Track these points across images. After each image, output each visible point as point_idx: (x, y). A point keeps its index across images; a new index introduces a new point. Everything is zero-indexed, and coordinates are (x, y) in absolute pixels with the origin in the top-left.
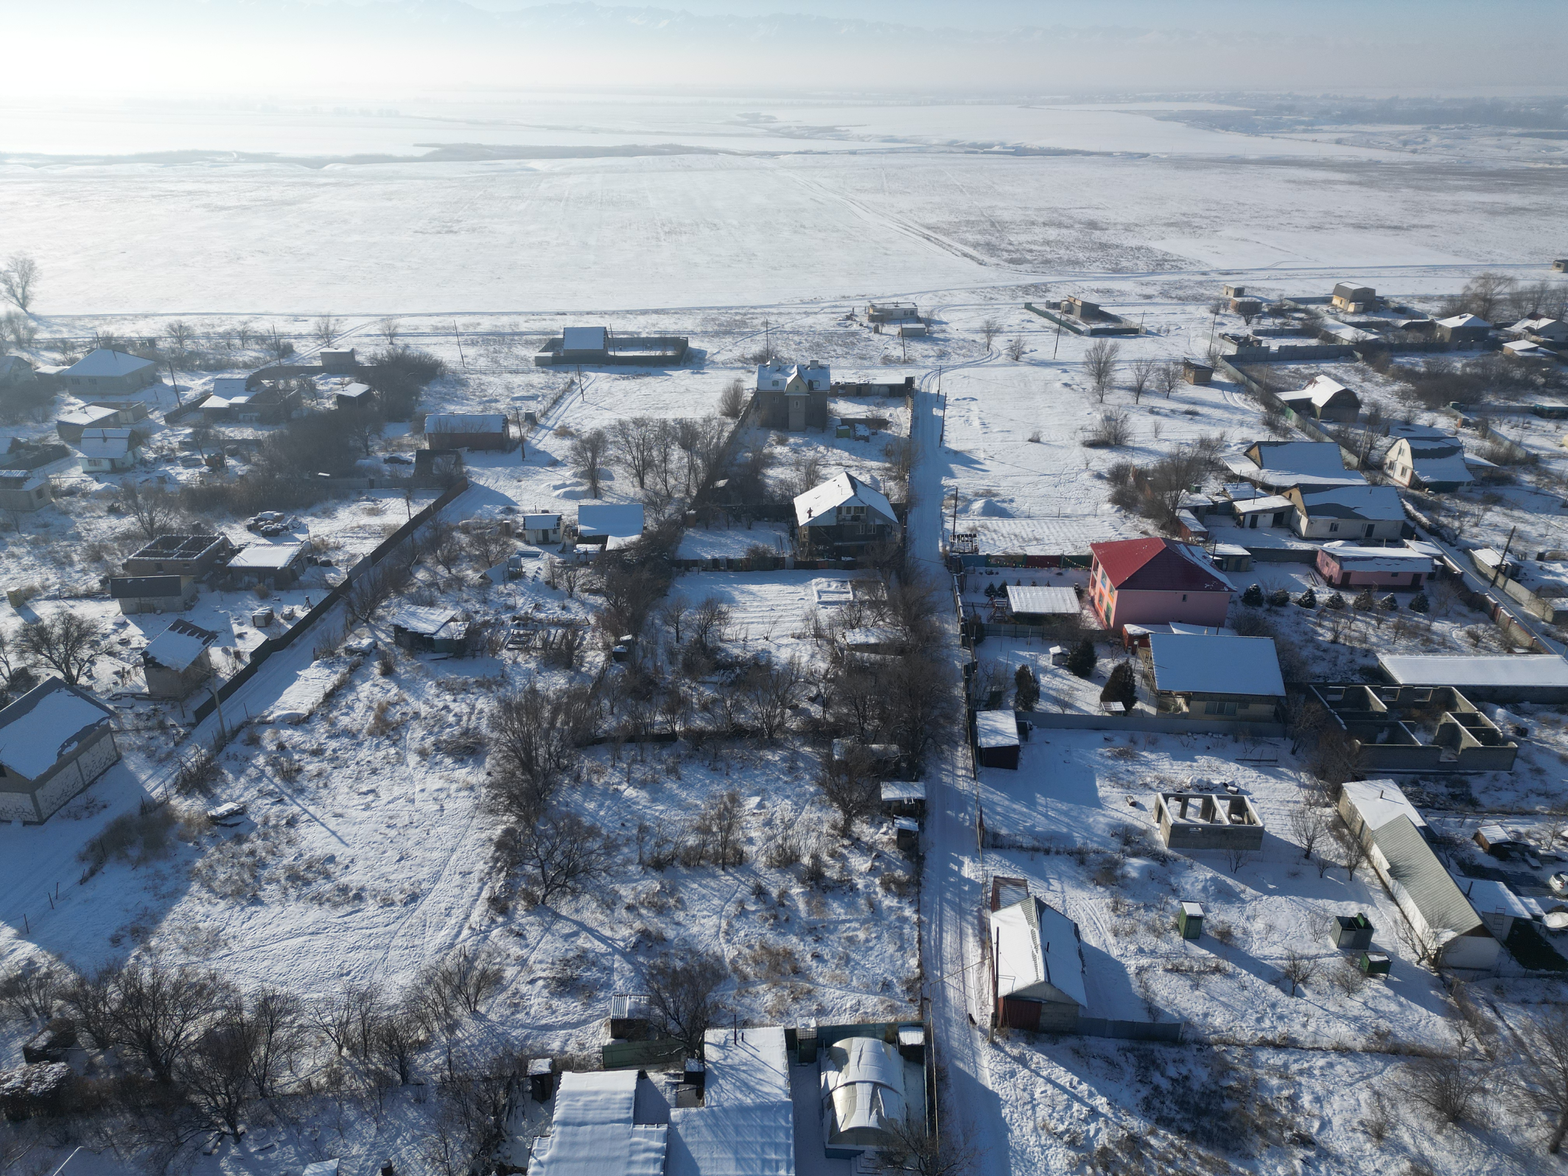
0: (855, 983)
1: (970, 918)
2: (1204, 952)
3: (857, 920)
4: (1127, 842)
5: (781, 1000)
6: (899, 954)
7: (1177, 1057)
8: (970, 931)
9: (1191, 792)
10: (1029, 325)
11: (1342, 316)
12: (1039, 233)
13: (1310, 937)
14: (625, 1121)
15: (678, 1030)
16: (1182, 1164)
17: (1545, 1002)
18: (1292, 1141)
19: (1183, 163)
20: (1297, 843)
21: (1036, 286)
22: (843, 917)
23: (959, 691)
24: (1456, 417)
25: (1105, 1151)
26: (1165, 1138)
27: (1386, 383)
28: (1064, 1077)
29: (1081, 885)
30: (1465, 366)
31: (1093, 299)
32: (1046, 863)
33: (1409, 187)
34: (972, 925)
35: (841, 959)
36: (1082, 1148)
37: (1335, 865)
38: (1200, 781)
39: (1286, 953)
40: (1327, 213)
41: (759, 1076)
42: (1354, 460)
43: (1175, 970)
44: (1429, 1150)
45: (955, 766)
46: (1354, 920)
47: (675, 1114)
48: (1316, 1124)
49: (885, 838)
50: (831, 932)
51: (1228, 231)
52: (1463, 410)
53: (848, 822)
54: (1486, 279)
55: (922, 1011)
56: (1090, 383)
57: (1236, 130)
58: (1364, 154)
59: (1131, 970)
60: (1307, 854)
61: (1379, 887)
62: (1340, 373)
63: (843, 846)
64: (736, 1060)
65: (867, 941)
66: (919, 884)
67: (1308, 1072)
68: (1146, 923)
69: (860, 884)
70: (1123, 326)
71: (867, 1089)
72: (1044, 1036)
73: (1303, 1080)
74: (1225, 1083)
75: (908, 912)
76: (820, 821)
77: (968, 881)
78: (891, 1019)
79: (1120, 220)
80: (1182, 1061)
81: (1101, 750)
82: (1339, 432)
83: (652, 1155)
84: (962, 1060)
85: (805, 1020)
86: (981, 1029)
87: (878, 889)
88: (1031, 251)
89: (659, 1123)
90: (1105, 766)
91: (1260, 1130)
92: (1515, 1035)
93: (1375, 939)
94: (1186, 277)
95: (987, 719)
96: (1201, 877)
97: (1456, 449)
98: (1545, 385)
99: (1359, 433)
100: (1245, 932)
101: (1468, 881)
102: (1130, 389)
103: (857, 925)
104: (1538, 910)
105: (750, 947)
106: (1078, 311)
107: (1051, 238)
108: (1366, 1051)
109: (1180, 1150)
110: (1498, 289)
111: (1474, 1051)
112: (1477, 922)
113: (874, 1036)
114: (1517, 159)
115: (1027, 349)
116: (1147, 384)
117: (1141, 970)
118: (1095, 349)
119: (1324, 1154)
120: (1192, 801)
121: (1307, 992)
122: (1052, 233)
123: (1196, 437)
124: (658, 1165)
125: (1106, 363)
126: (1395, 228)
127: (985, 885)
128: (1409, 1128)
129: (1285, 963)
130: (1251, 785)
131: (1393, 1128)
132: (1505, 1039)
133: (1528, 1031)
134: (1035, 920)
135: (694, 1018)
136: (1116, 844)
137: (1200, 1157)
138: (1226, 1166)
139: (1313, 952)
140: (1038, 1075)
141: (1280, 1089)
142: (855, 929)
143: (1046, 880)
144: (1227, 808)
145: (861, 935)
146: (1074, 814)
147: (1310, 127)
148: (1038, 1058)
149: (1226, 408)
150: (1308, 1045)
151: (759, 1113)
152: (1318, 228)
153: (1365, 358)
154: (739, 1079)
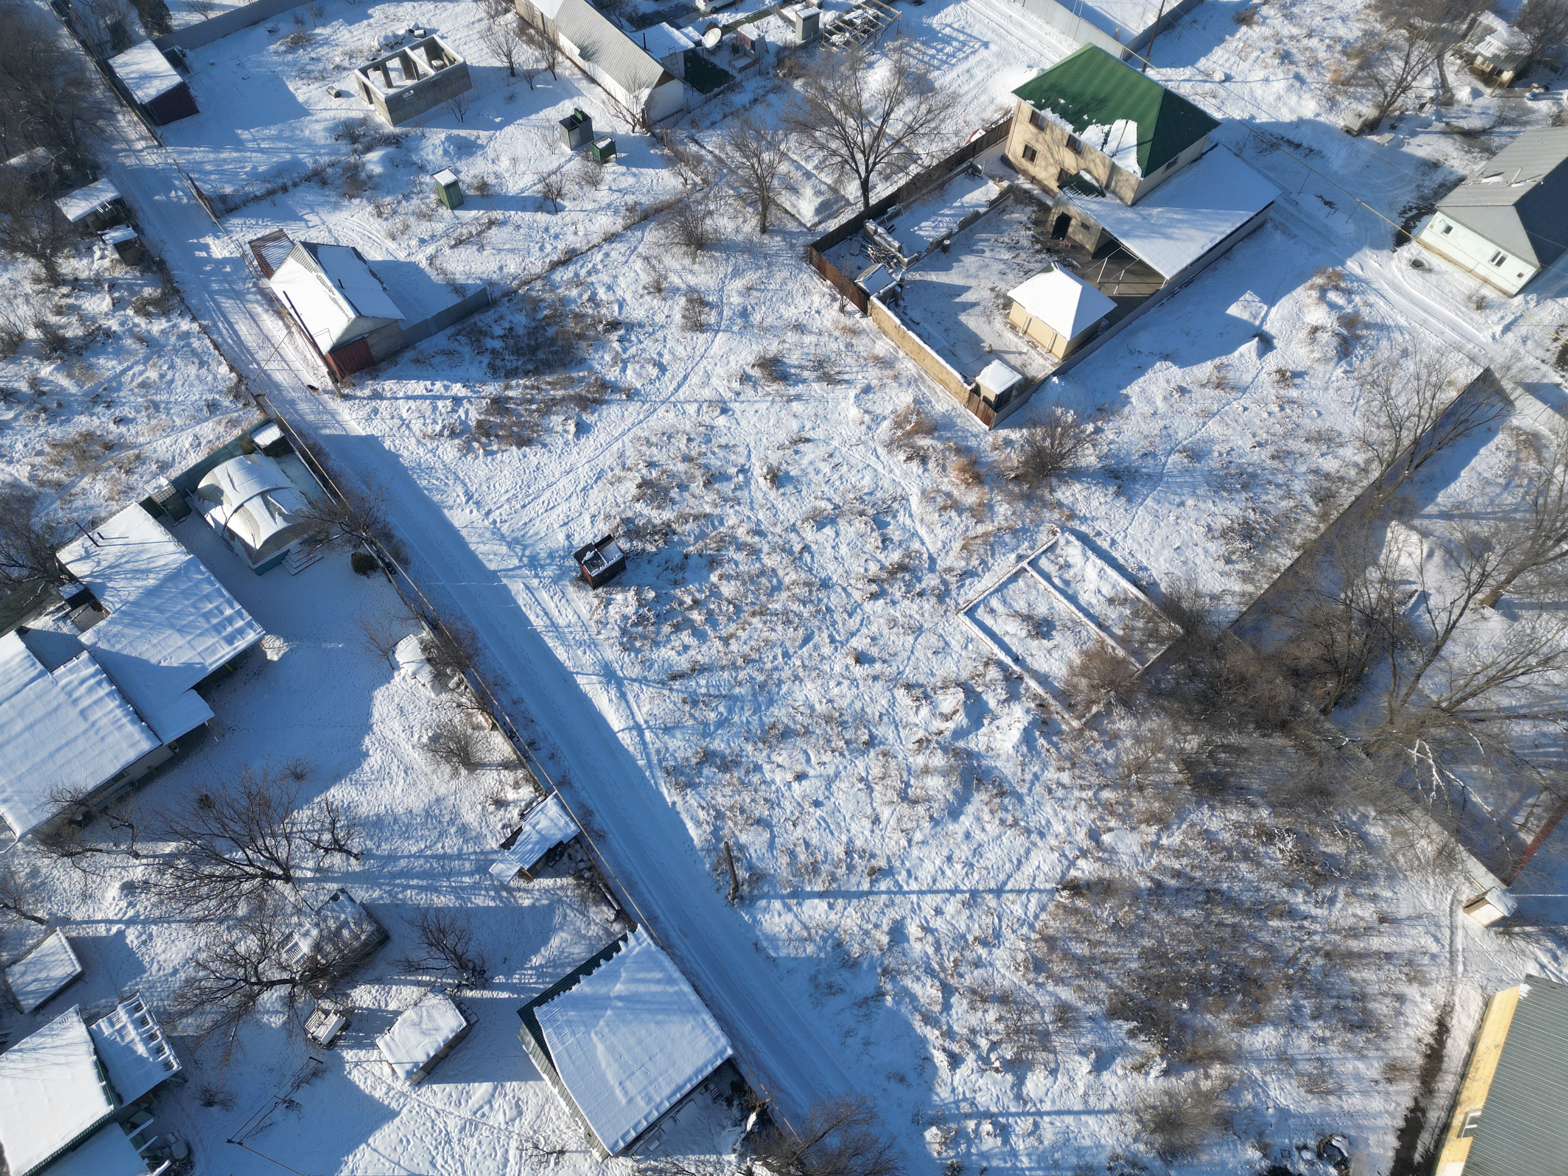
0: (178, 422)
1: (250, 297)
2: (474, 213)
3: (137, 363)
4: (354, 139)
5: (115, 481)
6: (204, 371)
7: (496, 316)
8: (259, 309)
9: (385, 54)
13: (548, 152)
14: (40, 675)
15: (25, 572)
16: (539, 397)
17: (725, 116)
18: (606, 331)
20: (498, 64)
22: (119, 368)
23: (68, 42)
25: (480, 423)
26: (518, 385)
28: (417, 387)
29: (336, 207)
32: (289, 200)
34: (257, 302)
35: (147, 409)
36: (462, 433)
37: (537, 72)
38: (386, 38)
39: (536, 178)
41: (145, 556)
43: (459, 243)
44: (692, 280)
45: (128, 142)
46: (573, 117)
47: (86, 638)
48: (616, 307)
49: (106, 263)
50: (118, 390)
53: (50, 267)
55: (261, 407)
59: (424, 264)
60: (512, 71)
61: (579, 75)
63: (64, 296)
64: (111, 559)
65: (162, 376)
66: (177, 292)
67: (594, 271)
68: (413, 213)
69: (113, 325)
71: (258, 502)
72: (383, 365)
73: (593, 279)
74: (540, 316)
75: (185, 325)
76: (15, 283)
77: (225, 261)
78: (237, 432)
80: (502, 317)
81: (273, 47)
83: (92, 681)
84: (326, 427)
85: (154, 483)
86: (326, 392)
87: (137, 320)
89: (76, 654)
90: (287, 64)
91: (581, 337)
92: (715, 156)
93: (597, 126)
95: (126, 64)
96: (437, 142)
100: (497, 176)
101: (640, 34)
103: (141, 367)
104: (696, 36)
105: (39, 453)
108: (627, 228)
109: (533, 387)
111: (695, 184)
112: (660, 70)
113: (232, 457)
117: (431, 259)
119: (630, 327)
120: (391, 64)
121: (566, 203)
124: (105, 685)
127: (244, 255)
128: (675, 272)
129: (540, 187)
130: (433, 20)
131: (666, 279)
132: (710, 163)
133: (722, 148)
134: (314, 265)
135: (34, 552)
136: (344, 147)
137: (549, 383)
138: (571, 378)
139: (554, 165)
140: (396, 399)
141: (580, 295)
142: (141, 373)
143: (301, 219)
144: (425, 57)
145: (152, 375)
146: (287, 134)
148: (389, 386)
150: (585, 248)
151: (170, 585)
154: (126, 572)
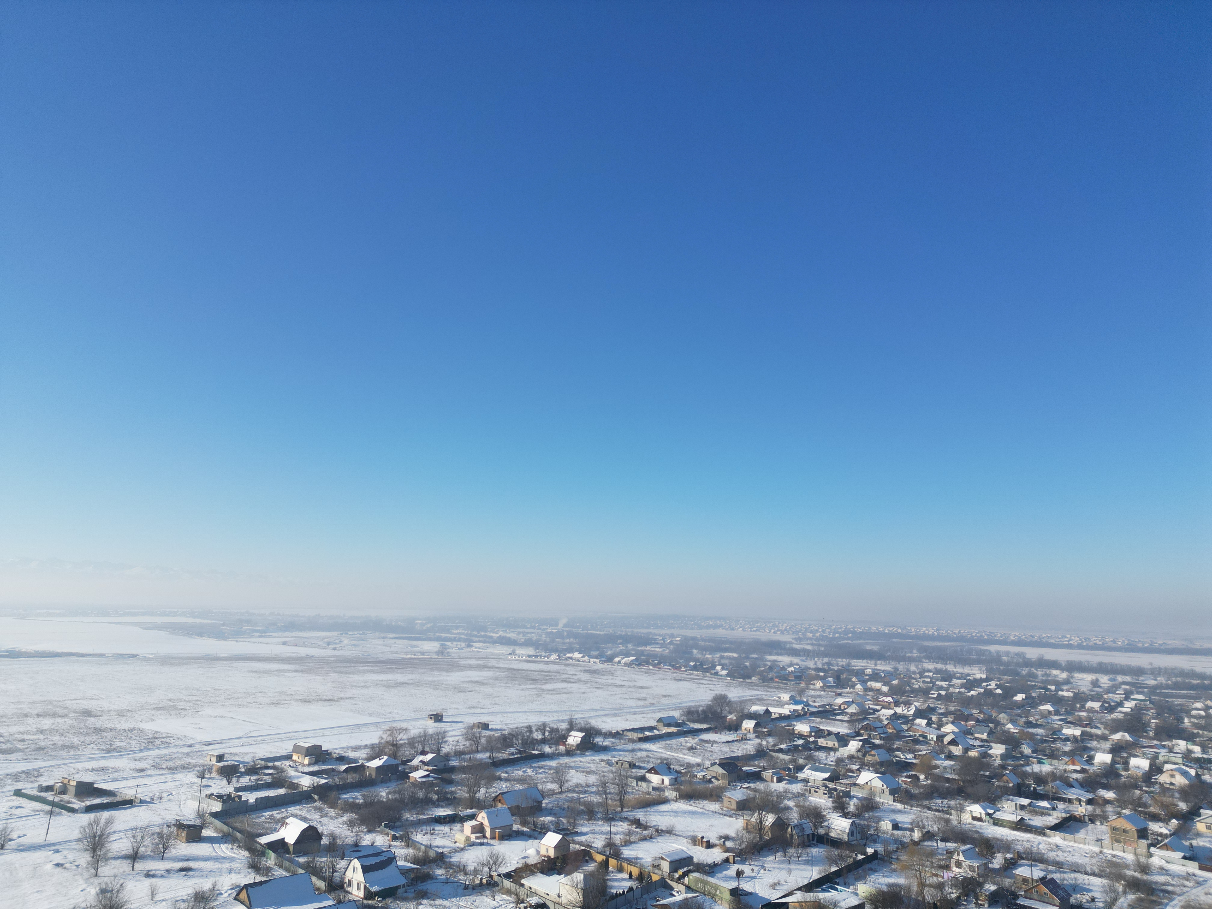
10: (18, 812)
11: (300, 768)
12: (32, 724)
19: (166, 661)
21: (27, 773)
24: (387, 834)
27: (338, 816)
30: (388, 794)
31: (88, 778)
33: (335, 672)
40: (282, 693)
42: (321, 884)
51: (208, 711)
52: (392, 828)
54: (392, 730)
56: (85, 858)
57: (209, 636)
58: (303, 651)
62: (304, 813)
70: (118, 799)
79: (113, 707)
82: (308, 862)
88: (23, 740)
94: (174, 750)
97: (392, 859)
98: (438, 800)
99: (323, 861)
102: (126, 857)
106: (72, 790)
107: (45, 727)
110: (399, 737)
114: (396, 653)
115: (14, 835)
116: (142, 849)
118: (90, 824)
122: (46, 723)
123: (191, 891)
125: (101, 836)
126: (330, 700)
147: (263, 634)
149: (216, 859)
152: (276, 704)
153: (320, 799)
